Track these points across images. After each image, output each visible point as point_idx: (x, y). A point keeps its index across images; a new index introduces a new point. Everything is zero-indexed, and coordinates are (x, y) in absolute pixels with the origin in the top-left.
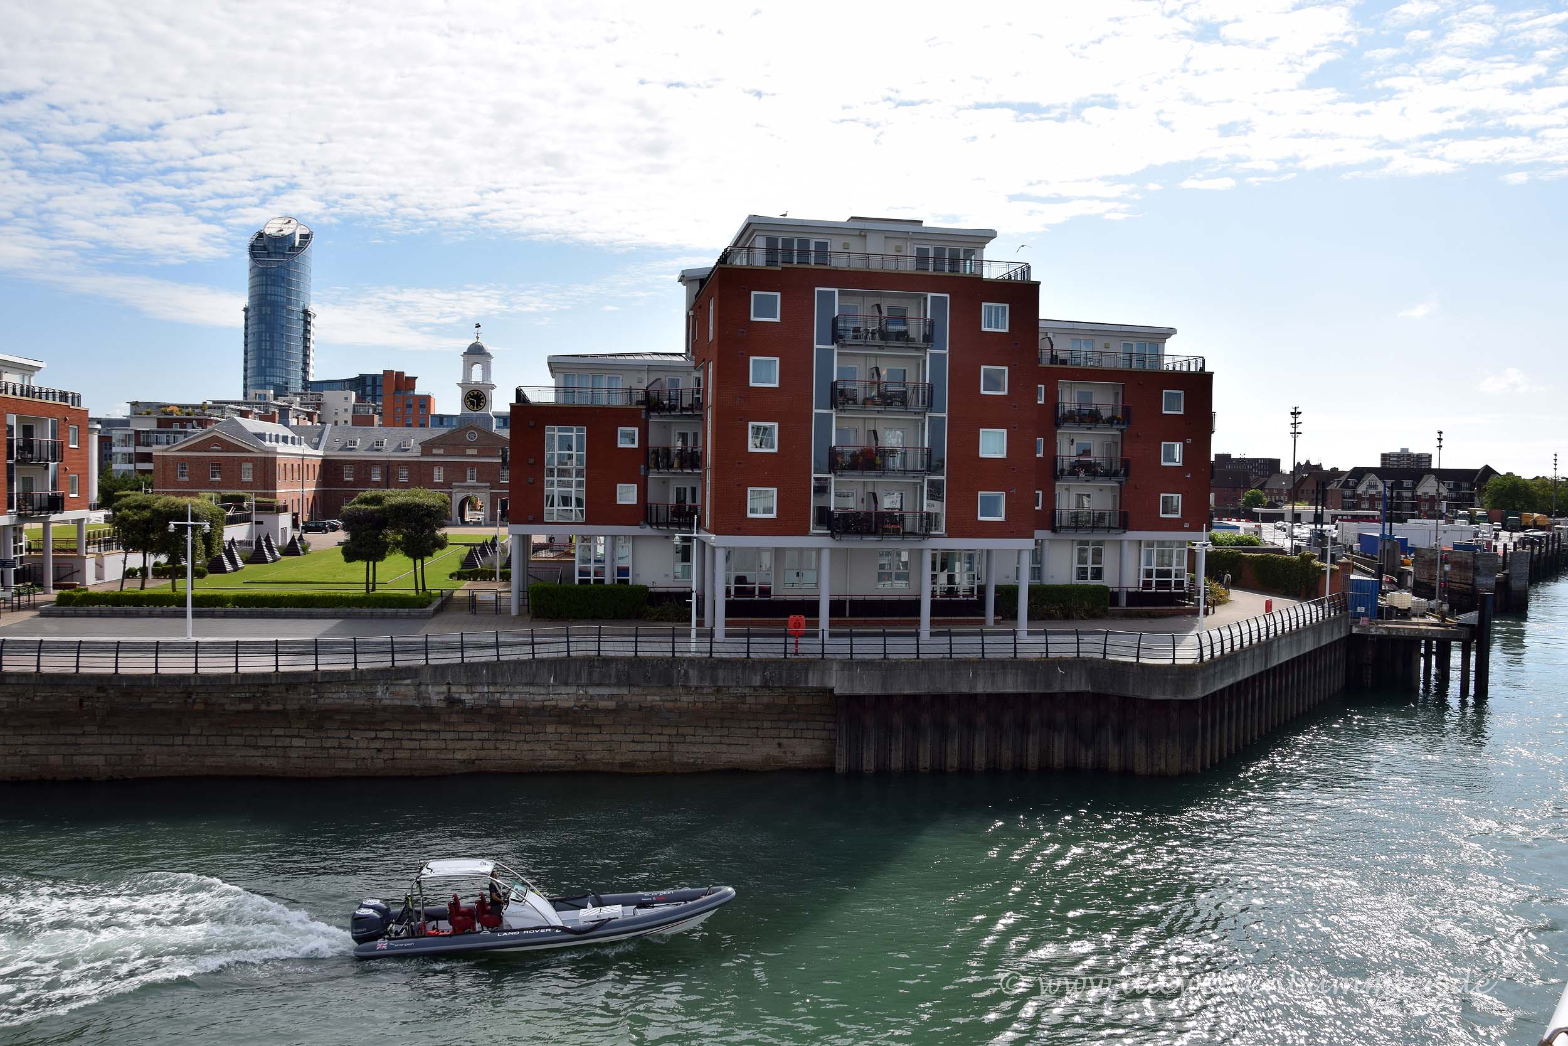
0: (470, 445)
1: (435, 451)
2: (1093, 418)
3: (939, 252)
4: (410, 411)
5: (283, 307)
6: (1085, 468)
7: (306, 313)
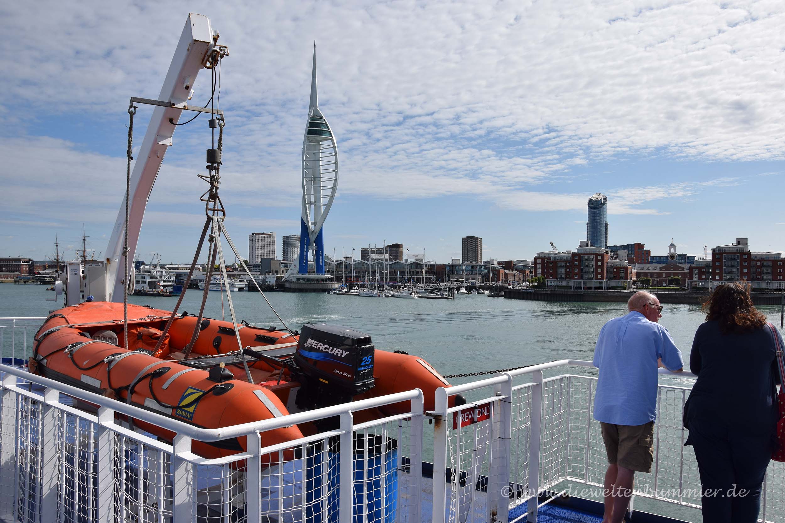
0: (672, 268)
1: (663, 269)
2: (768, 266)
3: (739, 249)
4: (643, 255)
5: (599, 223)
6: (767, 273)
7: (606, 224)
